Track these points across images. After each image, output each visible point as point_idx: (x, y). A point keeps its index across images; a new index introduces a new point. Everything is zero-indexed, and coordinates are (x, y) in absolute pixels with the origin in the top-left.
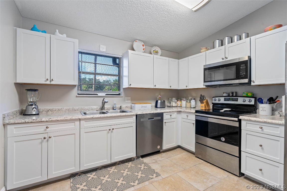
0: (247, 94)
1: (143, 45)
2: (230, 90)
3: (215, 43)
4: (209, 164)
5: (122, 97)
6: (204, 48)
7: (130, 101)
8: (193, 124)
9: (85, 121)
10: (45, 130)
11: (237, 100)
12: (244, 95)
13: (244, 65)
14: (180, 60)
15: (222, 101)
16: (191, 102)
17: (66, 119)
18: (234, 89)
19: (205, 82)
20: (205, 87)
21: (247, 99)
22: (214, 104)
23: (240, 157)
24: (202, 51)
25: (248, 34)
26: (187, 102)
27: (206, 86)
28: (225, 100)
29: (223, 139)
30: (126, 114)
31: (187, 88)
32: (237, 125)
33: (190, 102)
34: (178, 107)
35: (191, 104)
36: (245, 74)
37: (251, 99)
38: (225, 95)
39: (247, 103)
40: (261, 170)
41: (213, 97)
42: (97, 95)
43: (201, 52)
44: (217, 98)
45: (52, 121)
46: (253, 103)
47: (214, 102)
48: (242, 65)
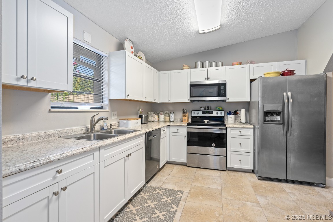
0: (219, 109)
1: (132, 48)
2: (205, 104)
3: (197, 63)
4: (202, 169)
5: (108, 111)
6: (186, 65)
7: (116, 117)
8: (185, 136)
9: (105, 150)
10: (55, 178)
11: (212, 113)
12: (217, 109)
13: (223, 86)
14: (161, 72)
15: (200, 114)
16: (171, 116)
17: (85, 149)
18: (208, 104)
19: (191, 97)
20: (189, 101)
21: (219, 112)
22: (193, 117)
23: (226, 156)
24: (185, 68)
25: (222, 63)
26: (165, 115)
27: (191, 101)
28: (202, 113)
29: (214, 145)
30: (140, 133)
31: (170, 102)
32: (224, 132)
33: (169, 116)
34: (155, 122)
35: (171, 118)
36: (224, 93)
37: (222, 112)
38: (202, 109)
39: (219, 115)
40: (240, 161)
41: (192, 111)
42: (77, 108)
43: (183, 69)
44: (196, 112)
45: (67, 158)
46: (223, 115)
47: (193, 115)
48: (222, 86)
